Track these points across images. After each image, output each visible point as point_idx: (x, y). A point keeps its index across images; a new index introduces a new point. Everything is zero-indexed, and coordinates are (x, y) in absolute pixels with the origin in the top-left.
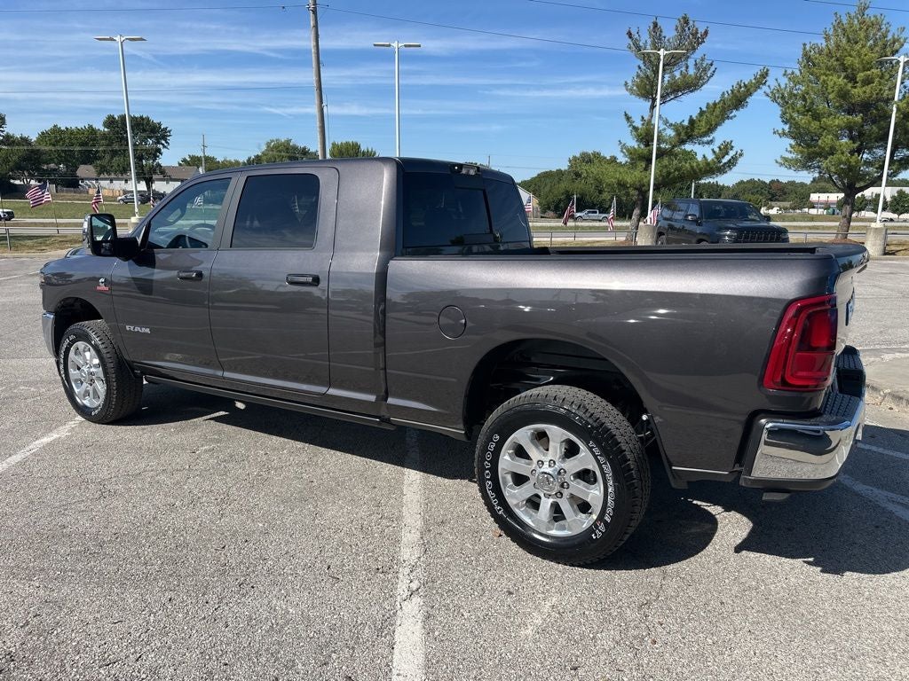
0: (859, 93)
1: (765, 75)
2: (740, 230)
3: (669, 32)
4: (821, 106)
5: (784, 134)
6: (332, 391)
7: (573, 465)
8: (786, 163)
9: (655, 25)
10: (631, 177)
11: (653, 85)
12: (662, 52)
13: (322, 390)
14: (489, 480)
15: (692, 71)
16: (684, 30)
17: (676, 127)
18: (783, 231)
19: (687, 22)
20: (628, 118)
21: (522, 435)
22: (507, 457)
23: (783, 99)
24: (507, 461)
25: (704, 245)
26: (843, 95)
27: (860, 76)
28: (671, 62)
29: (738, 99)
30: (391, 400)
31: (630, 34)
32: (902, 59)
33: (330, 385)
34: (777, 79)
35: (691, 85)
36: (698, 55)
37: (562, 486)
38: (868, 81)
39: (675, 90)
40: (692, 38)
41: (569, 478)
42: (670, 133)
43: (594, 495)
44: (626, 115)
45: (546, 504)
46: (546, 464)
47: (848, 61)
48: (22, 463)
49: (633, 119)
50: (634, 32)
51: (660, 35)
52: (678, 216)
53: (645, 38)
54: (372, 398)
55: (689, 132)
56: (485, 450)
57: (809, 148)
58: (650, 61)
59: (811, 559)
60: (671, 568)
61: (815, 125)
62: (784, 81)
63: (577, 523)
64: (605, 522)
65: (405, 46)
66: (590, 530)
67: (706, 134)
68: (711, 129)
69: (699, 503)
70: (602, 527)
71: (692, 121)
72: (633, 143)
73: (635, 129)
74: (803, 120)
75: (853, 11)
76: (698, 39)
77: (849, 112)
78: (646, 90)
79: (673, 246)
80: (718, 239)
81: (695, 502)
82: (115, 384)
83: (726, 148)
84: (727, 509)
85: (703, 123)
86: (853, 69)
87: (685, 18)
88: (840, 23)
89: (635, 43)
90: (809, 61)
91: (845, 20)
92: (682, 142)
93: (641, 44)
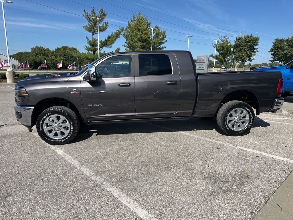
1: (123, 29)
3: (98, 13)
6: (178, 112)
7: (243, 115)
9: (93, 10)
12: (98, 19)
13: (175, 112)
14: (226, 123)
15: (105, 25)
16: (101, 13)
17: (101, 42)
19: (102, 11)
20: (87, 38)
21: (232, 112)
23: (126, 37)
24: (229, 118)
27: (144, 32)
29: (117, 35)
31: (85, 11)
32: (152, 29)
39: (102, 30)
41: (242, 118)
44: (86, 37)
46: (237, 116)
47: (140, 28)
49: (89, 38)
50: (86, 11)
51: (95, 13)
53: (90, 13)
55: (106, 44)
56: (225, 116)
63: (244, 127)
64: (251, 124)
67: (110, 45)
68: (112, 43)
73: (89, 41)
75: (138, 15)
78: (93, 30)
85: (110, 41)
87: (102, 9)
88: (135, 17)
89: (86, 14)
90: (130, 26)
91: (136, 17)
92: (103, 46)
93: (88, 15)
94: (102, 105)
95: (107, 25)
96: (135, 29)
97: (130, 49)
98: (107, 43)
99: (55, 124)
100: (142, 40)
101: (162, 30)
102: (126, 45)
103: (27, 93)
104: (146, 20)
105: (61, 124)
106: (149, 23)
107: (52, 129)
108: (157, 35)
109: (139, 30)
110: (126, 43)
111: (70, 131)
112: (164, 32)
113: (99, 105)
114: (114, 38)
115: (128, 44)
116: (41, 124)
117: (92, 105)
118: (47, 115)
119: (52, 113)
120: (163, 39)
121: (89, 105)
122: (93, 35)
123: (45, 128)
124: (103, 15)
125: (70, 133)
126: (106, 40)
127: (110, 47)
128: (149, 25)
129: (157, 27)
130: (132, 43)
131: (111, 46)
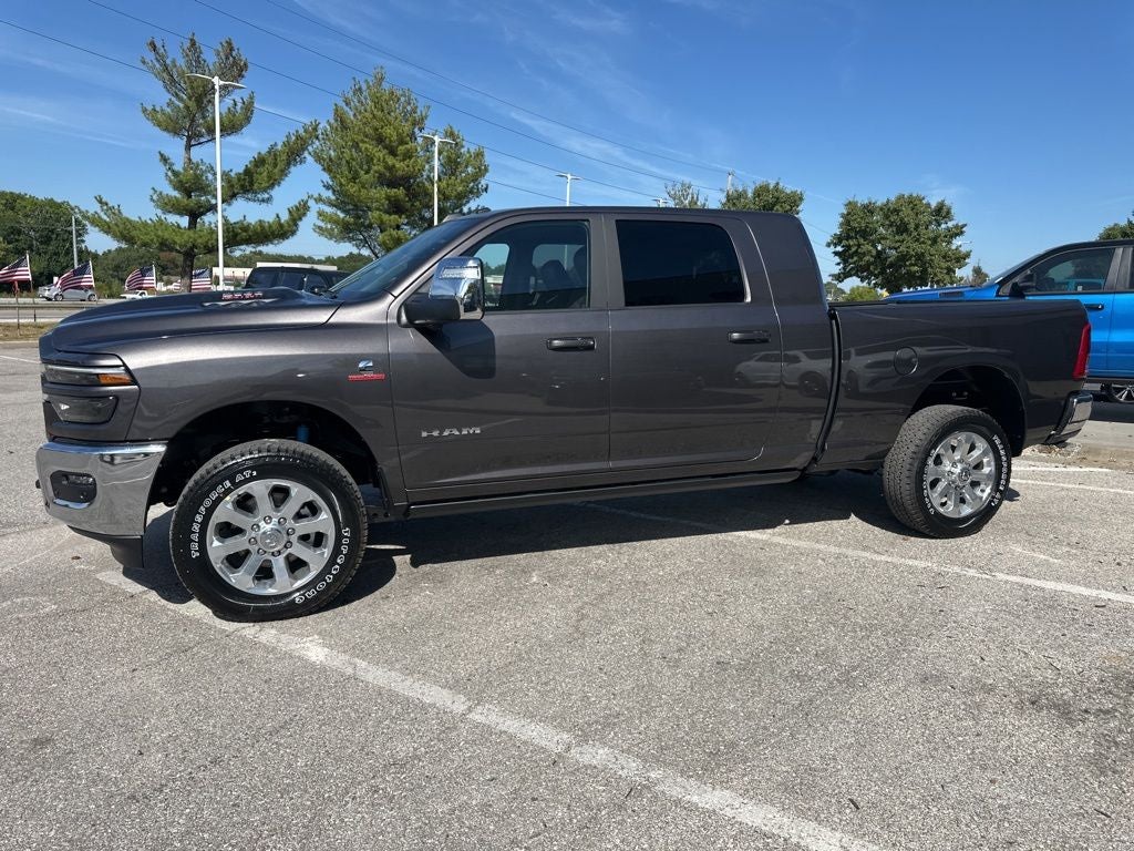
0: (401, 166)
1: (316, 128)
3: (210, 58)
4: (366, 176)
8: (325, 233)
9: (193, 43)
12: (216, 81)
15: (240, 110)
16: (227, 58)
19: (232, 50)
20: (164, 159)
26: (387, 167)
27: (400, 149)
29: (293, 153)
31: (153, 46)
32: (437, 138)
38: (407, 156)
40: (235, 70)
44: (162, 155)
47: (386, 131)
49: (172, 161)
50: (159, 45)
51: (198, 57)
53: (176, 56)
55: (246, 184)
63: (977, 501)
64: (1000, 491)
67: (265, 190)
70: (998, 495)
71: (249, 172)
72: (168, 191)
73: (176, 174)
75: (371, 80)
78: (191, 123)
85: (266, 177)
87: (229, 43)
88: (360, 89)
89: (161, 58)
90: (342, 123)
91: (364, 87)
92: (234, 196)
93: (168, 62)
94: (478, 432)
95: (248, 109)
96: (366, 137)
97: (346, 212)
98: (252, 184)
99: (262, 524)
100: (390, 180)
101: (469, 147)
102: (329, 194)
103: (134, 382)
104: (409, 104)
105: (290, 523)
106: (419, 113)
107: (247, 546)
108: (452, 164)
109: (380, 140)
110: (327, 187)
111: (336, 552)
112: (479, 155)
113: (465, 432)
114: (281, 165)
115: (334, 191)
116: (196, 527)
117: (436, 433)
118: (228, 484)
119: (255, 473)
121: (424, 434)
122: (188, 147)
123: (216, 543)
124: (234, 68)
125: (332, 561)
126: (247, 172)
127: (263, 201)
128: (419, 123)
129: (451, 135)
130: (352, 189)
131: (266, 196)
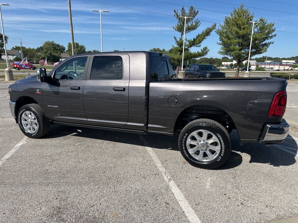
0: (241, 32)
1: (215, 26)
2: (212, 73)
3: (187, 11)
4: (231, 36)
5: (220, 44)
6: (128, 123)
7: (211, 141)
8: (221, 53)
9: (183, 9)
10: (176, 57)
11: (183, 28)
12: (186, 17)
13: (125, 123)
14: (184, 147)
15: (194, 24)
16: (191, 11)
17: (189, 41)
18: (224, 74)
19: (192, 8)
20: (175, 38)
21: (195, 134)
22: (189, 140)
23: (220, 33)
24: (189, 141)
25: (201, 78)
26: (237, 33)
27: (242, 27)
28: (188, 20)
29: (207, 33)
30: (149, 125)
31: (175, 11)
32: (254, 22)
33: (128, 122)
34: (218, 27)
35: (193, 28)
36: (195, 19)
37: (207, 147)
38: (244, 29)
39: (189, 29)
40: (194, 13)
41: (209, 145)
42: (188, 43)
43: (217, 149)
44: (175, 37)
45: (201, 153)
46: (202, 141)
47: (238, 22)
48: (17, 152)
49: (177, 38)
50: (176, 11)
51: (184, 12)
52: (192, 69)
53: (180, 13)
54: (143, 125)
55: (193, 43)
56: (183, 138)
57: (227, 48)
58: (182, 21)
59: (270, 163)
60: (235, 168)
61: (229, 41)
62: (220, 28)
63: (212, 158)
64: (221, 156)
65: (104, 11)
66: (216, 159)
67: (198, 44)
68: (200, 42)
69: (234, 151)
70: (220, 158)
71: (194, 40)
72: (176, 46)
73: (177, 42)
74: (225, 40)
75: (239, 7)
76: (196, 14)
77: (239, 38)
78: (180, 29)
79: (191, 79)
80: (205, 76)
81: (232, 151)
82: (42, 125)
83: (205, 48)
84: (242, 152)
85: (198, 40)
86: (240, 25)
87: (192, 7)
88: (235, 11)
90: (227, 22)
92: (191, 46)
93: (178, 14)
94: (58, 107)
98: (195, 43)
99: (28, 119)
101: (268, 23)
103: (12, 91)
104: (247, 13)
106: (250, 15)
109: (237, 25)
110: (221, 40)
113: (55, 107)
118: (22, 111)
119: (25, 110)
120: (269, 33)
122: (182, 34)
123: (23, 122)
127: (199, 46)
128: (250, 18)
129: (262, 20)
